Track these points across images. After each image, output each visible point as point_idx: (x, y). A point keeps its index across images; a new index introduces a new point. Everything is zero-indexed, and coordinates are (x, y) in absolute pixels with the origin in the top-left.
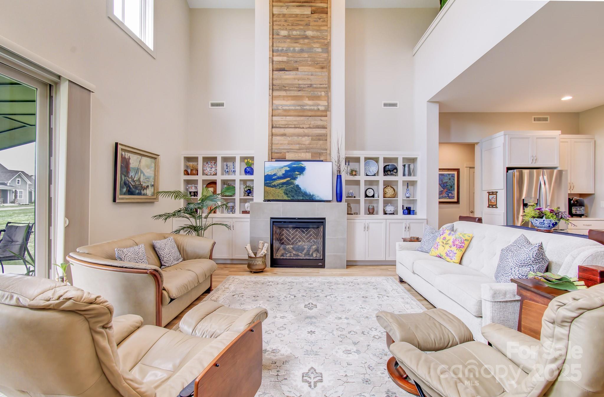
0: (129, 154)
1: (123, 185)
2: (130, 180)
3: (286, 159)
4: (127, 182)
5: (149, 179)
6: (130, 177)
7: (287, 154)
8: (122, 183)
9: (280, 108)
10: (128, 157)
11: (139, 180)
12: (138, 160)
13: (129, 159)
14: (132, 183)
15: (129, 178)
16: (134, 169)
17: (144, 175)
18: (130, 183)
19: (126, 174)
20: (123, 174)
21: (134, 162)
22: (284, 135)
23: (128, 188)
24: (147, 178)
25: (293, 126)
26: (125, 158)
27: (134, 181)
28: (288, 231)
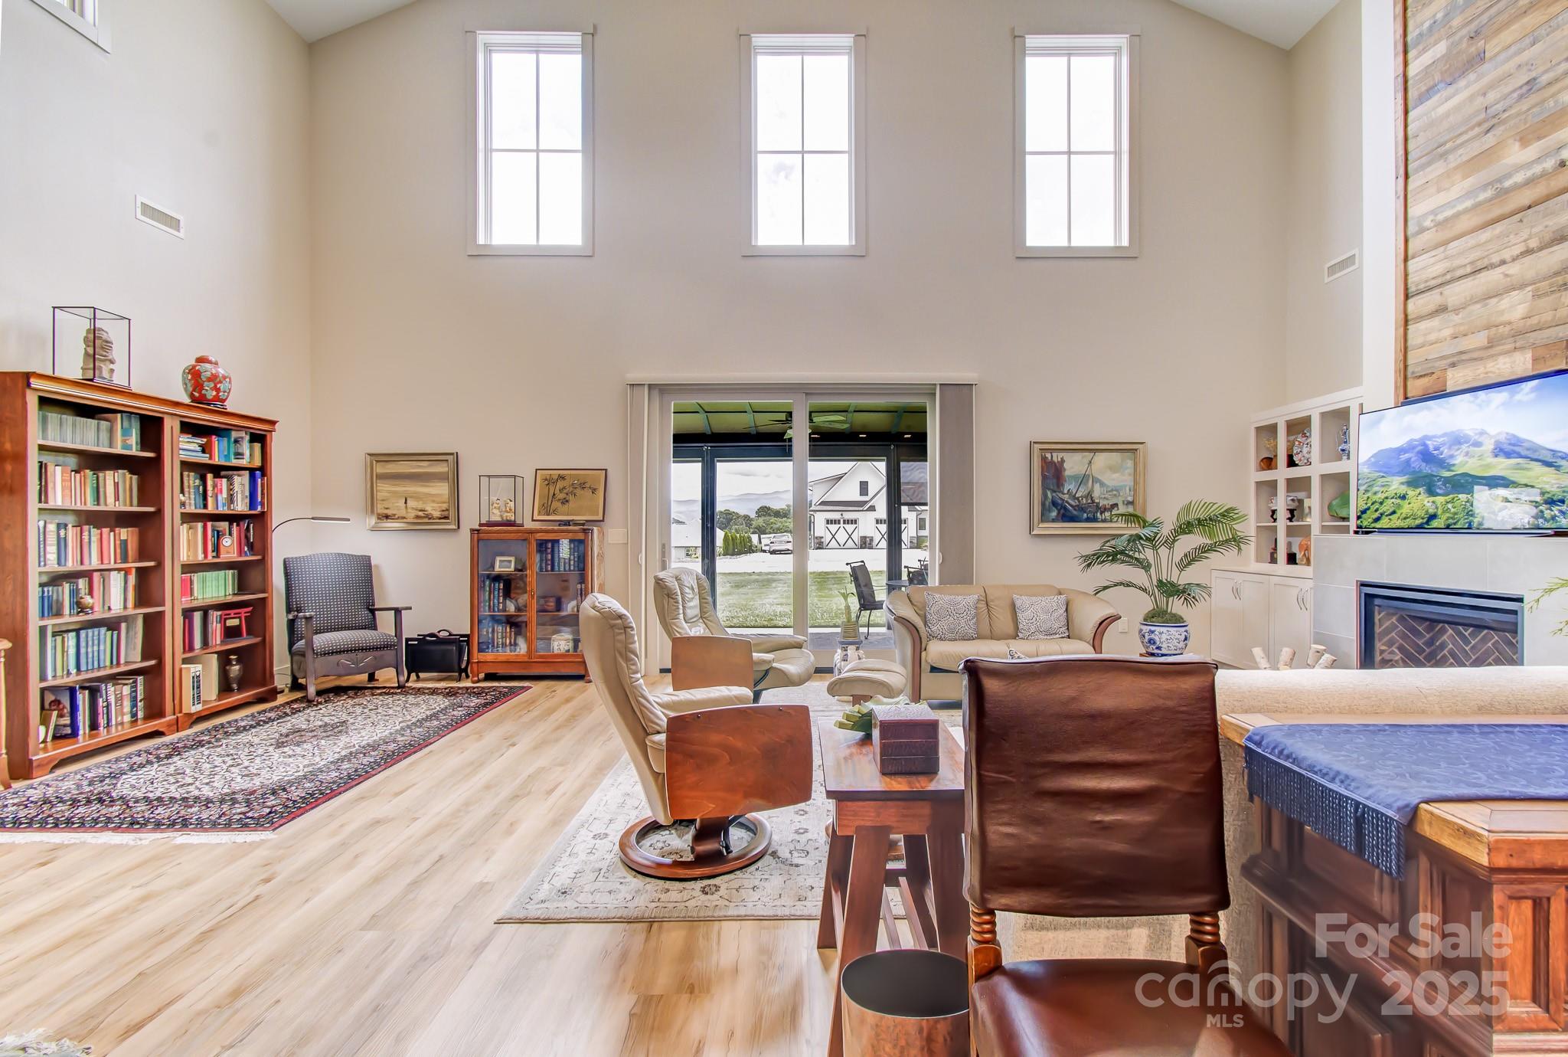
0: (1061, 455)
1: (1049, 506)
2: (1066, 498)
3: (1448, 391)
4: (1060, 502)
5: (1116, 490)
6: (1066, 492)
7: (1450, 373)
8: (1047, 503)
9: (1428, 223)
10: (1059, 460)
11: (1089, 495)
12: (1086, 461)
13: (1063, 461)
14: (1070, 501)
15: (1064, 494)
16: (1075, 477)
17: (1102, 484)
18: (1067, 502)
19: (1055, 488)
20: (1049, 489)
21: (1073, 465)
22: (1442, 310)
23: (1062, 511)
24: (1112, 490)
25: (1469, 270)
26: (1052, 462)
27: (1078, 499)
28: (1460, 634)
